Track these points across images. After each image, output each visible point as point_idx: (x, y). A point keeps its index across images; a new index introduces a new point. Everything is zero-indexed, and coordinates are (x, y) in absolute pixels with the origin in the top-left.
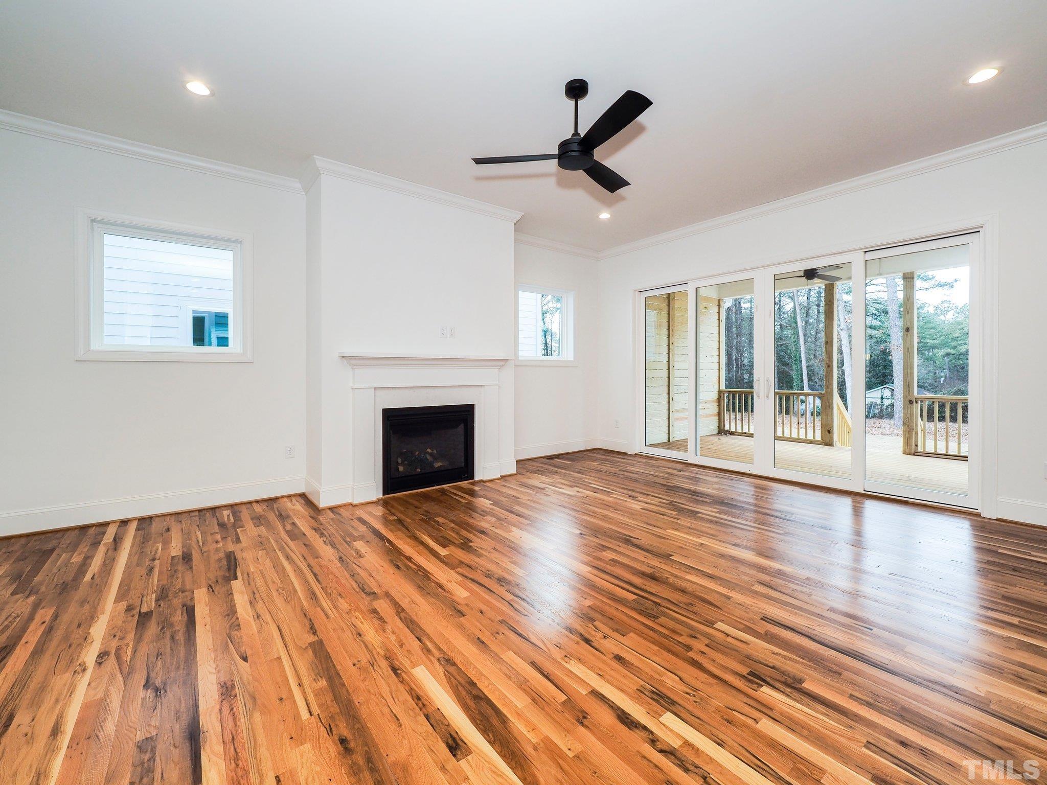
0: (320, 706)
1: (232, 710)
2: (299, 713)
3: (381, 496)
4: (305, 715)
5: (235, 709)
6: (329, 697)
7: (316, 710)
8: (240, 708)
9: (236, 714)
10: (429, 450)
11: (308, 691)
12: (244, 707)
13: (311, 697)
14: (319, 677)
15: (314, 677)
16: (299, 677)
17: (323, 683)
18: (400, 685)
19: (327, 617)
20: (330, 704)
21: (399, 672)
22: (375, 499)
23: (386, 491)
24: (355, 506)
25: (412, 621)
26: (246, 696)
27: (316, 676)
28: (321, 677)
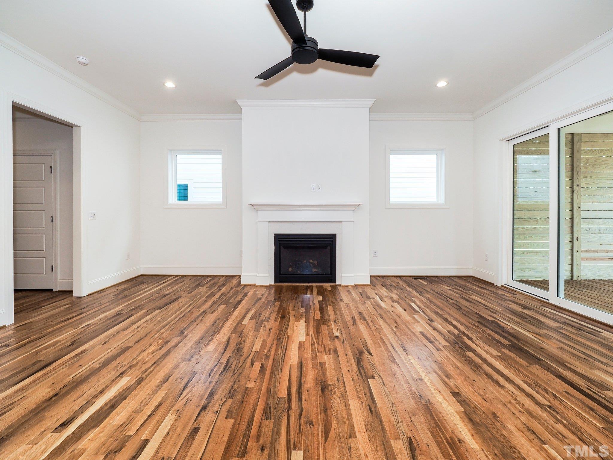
3: (272, 282)
10: (311, 261)
22: (268, 284)
23: (276, 281)
24: (257, 286)
25: (168, 354)
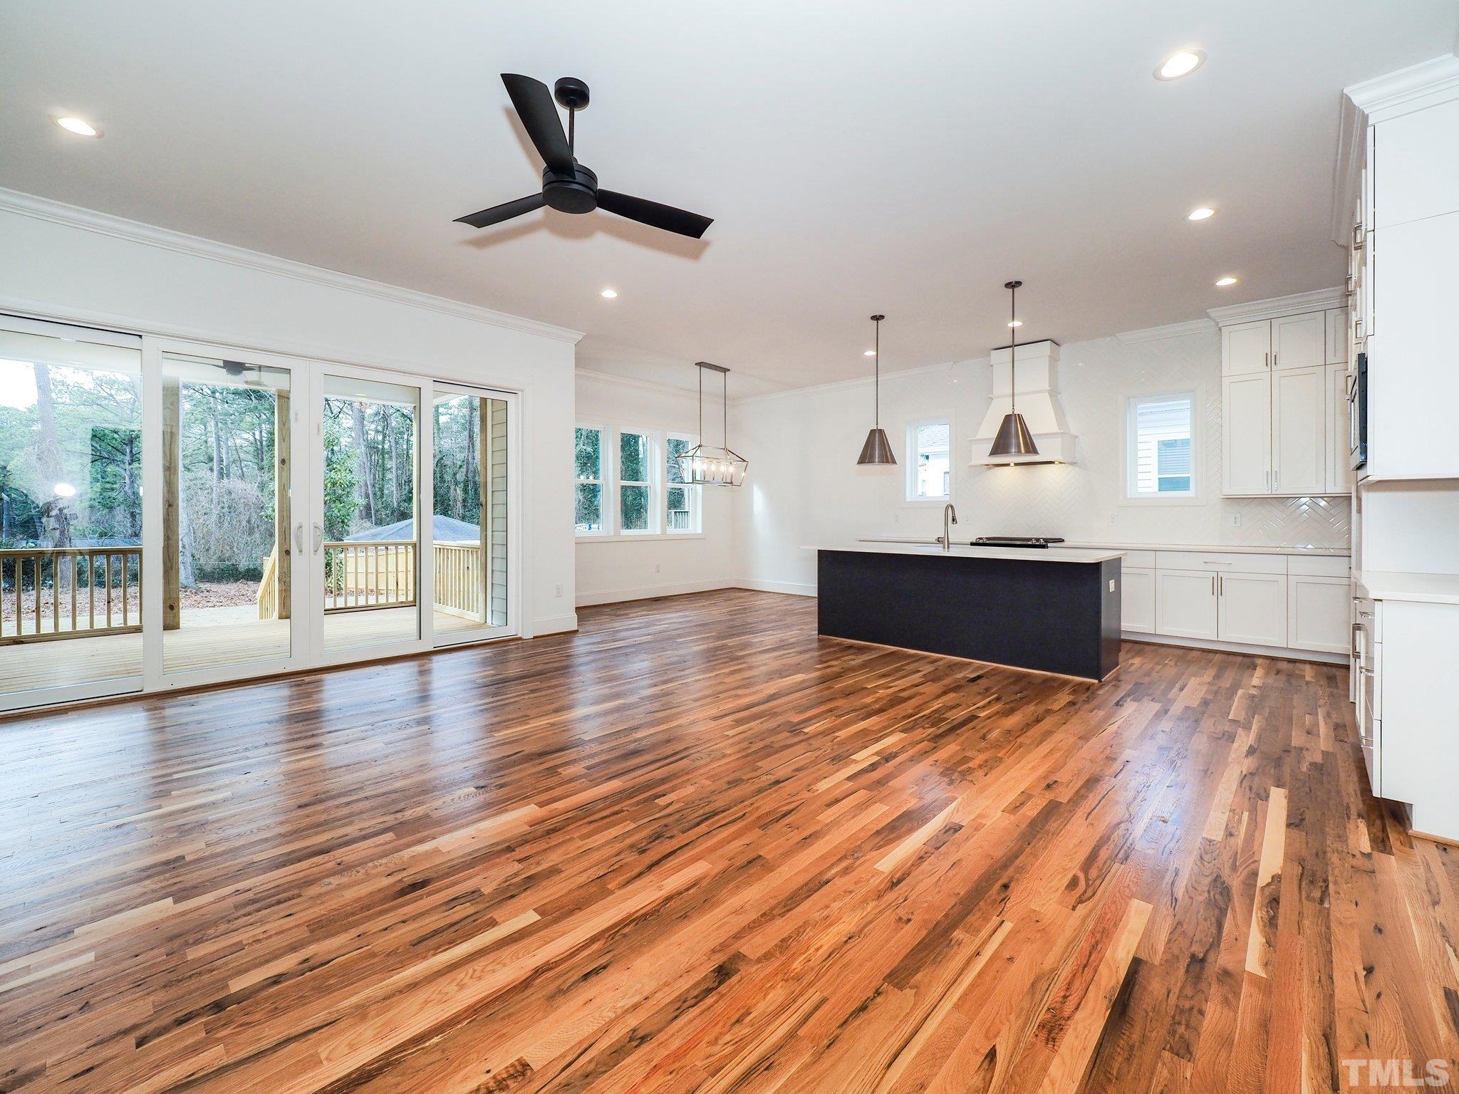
0: (986, 919)
1: (1065, 997)
2: (1010, 933)
4: (1008, 926)
5: (1062, 994)
6: (970, 919)
7: (995, 920)
8: (1055, 990)
9: (1065, 988)
11: (978, 941)
12: (1050, 988)
13: (984, 933)
14: (953, 942)
15: (956, 947)
16: (969, 962)
17: (958, 934)
18: (913, 874)
19: (824, 1001)
20: (979, 914)
21: (895, 881)
25: (791, 898)
26: (1038, 997)
27: (953, 946)
28: (951, 940)
